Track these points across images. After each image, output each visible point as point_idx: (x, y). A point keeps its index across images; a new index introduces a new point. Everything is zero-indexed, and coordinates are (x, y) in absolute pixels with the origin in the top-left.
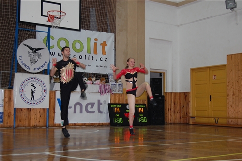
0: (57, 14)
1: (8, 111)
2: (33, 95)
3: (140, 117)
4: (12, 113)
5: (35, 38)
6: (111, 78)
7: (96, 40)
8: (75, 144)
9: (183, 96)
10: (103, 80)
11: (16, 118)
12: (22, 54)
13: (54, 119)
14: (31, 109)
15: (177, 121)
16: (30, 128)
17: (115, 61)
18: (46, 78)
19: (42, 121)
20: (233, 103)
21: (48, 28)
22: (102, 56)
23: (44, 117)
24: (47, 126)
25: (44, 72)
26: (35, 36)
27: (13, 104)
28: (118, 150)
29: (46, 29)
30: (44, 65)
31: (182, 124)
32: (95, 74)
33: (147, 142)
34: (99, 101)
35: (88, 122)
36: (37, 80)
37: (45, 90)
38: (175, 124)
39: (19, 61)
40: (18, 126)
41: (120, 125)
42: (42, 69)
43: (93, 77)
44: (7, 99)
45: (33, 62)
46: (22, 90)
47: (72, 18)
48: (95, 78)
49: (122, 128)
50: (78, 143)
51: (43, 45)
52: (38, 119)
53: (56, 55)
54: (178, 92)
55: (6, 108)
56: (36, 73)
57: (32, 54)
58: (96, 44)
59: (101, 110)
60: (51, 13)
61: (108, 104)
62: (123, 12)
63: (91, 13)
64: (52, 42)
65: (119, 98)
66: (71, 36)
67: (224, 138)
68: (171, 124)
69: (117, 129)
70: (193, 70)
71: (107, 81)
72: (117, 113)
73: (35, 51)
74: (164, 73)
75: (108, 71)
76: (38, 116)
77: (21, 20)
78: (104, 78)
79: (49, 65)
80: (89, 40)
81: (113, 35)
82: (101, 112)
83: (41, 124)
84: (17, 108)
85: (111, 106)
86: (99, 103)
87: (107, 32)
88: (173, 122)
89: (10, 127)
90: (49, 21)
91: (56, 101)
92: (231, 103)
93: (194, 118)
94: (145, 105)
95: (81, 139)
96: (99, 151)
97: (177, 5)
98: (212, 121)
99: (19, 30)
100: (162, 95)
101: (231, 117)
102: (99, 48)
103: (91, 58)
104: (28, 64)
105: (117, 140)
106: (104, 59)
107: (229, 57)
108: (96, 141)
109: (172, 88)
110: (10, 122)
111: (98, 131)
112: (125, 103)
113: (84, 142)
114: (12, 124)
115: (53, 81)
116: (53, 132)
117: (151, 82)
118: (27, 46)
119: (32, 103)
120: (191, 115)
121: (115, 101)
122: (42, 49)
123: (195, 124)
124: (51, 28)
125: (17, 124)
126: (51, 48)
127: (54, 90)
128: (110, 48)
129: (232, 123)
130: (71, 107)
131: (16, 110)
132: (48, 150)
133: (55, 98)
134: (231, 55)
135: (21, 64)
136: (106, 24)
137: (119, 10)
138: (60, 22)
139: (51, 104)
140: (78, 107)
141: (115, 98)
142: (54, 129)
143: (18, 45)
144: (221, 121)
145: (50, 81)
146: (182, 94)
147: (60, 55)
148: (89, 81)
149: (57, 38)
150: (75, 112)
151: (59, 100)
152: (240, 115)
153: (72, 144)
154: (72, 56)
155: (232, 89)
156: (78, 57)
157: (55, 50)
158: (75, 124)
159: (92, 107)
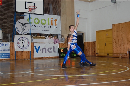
0: (33, 8)
1: (12, 53)
2: (23, 45)
3: (73, 54)
4: (14, 53)
5: (24, 19)
6: (59, 36)
7: (52, 19)
9: (93, 43)
10: (56, 37)
11: (15, 56)
12: (18, 26)
13: (33, 56)
14: (22, 51)
15: (90, 55)
16: (22, 60)
17: (61, 28)
18: (29, 37)
19: (28, 56)
20: (116, 46)
22: (55, 26)
23: (29, 55)
24: (30, 59)
25: (28, 34)
26: (24, 17)
27: (14, 49)
29: (29, 15)
30: (28, 31)
31: (92, 56)
32: (52, 34)
34: (54, 47)
35: (49, 57)
36: (25, 38)
37: (29, 43)
38: (89, 56)
39: (17, 30)
40: (17, 59)
42: (27, 33)
44: (11, 47)
45: (23, 30)
46: (18, 43)
47: (40, 9)
48: (52, 36)
50: (44, 67)
51: (27, 22)
52: (26, 56)
53: (34, 26)
54: (91, 42)
55: (11, 51)
56: (24, 35)
57: (22, 26)
58: (52, 21)
59: (55, 51)
60: (30, 7)
61: (58, 48)
62: (64, 5)
64: (31, 20)
65: (63, 45)
66: (41, 17)
68: (88, 56)
69: (62, 59)
70: (97, 32)
71: (57, 38)
72: (62, 52)
73: (24, 25)
74: (84, 33)
75: (59, 33)
76: (26, 55)
77: (16, 11)
78: (56, 36)
79: (30, 31)
80: (48, 19)
81: (60, 16)
82: (55, 52)
83: (27, 58)
84: (16, 51)
85: (60, 49)
87: (57, 15)
88: (88, 55)
89: (13, 59)
90: (29, 11)
91: (34, 47)
92: (115, 47)
93: (98, 53)
98: (106, 55)
99: (16, 15)
100: (83, 43)
101: (115, 53)
102: (54, 22)
103: (50, 27)
104: (21, 31)
106: (56, 27)
108: (53, 66)
109: (88, 40)
110: (13, 57)
111: (53, 61)
112: (66, 47)
113: (47, 66)
114: (14, 58)
115: (32, 38)
116: (33, 62)
118: (20, 22)
119: (23, 48)
120: (97, 52)
121: (61, 47)
122: (27, 24)
123: (98, 56)
124: (31, 14)
125: (16, 58)
126: (31, 23)
127: (33, 42)
128: (58, 22)
129: (115, 55)
130: (41, 50)
131: (16, 52)
132: (30, 70)
133: (33, 46)
134: (114, 24)
135: (17, 31)
137: (63, 5)
138: (34, 11)
139: (32, 49)
140: (44, 50)
142: (33, 60)
143: (16, 22)
144: (110, 55)
145: (31, 38)
146: (92, 43)
147: (35, 26)
148: (49, 38)
149: (34, 18)
150: (43, 52)
151: (35, 47)
152: (118, 52)
153: (42, 67)
154: (41, 27)
155: (115, 40)
156: (44, 27)
157: (33, 24)
158: (43, 58)
159: (51, 50)
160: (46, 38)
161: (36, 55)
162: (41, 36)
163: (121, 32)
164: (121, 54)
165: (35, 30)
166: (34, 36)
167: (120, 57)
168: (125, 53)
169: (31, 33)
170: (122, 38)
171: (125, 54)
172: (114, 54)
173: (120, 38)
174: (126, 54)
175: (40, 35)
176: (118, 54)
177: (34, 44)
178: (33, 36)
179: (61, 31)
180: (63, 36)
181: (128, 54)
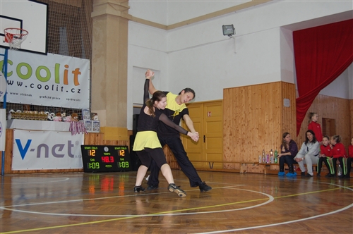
0: (17, 33)
3: (121, 162)
6: (86, 115)
7: (67, 66)
8: (38, 195)
10: (75, 116)
13: (11, 165)
17: (90, 94)
20: (230, 144)
21: (4, 50)
22: (74, 87)
24: (3, 174)
28: (93, 202)
32: (65, 109)
33: (128, 192)
34: (69, 142)
35: (55, 169)
41: (96, 171)
43: (62, 113)
47: (36, 37)
48: (64, 113)
49: (98, 174)
50: (42, 194)
53: (15, 84)
58: (66, 72)
59: (72, 154)
60: (9, 31)
61: (82, 146)
62: (102, 33)
63: (61, 33)
64: (10, 68)
65: (95, 139)
66: (35, 61)
67: (220, 186)
69: (92, 176)
71: (80, 118)
72: (92, 157)
75: (83, 104)
78: (76, 114)
79: (5, 97)
80: (57, 66)
81: (88, 61)
82: (72, 156)
85: (85, 148)
86: (70, 145)
87: (81, 57)
90: (6, 41)
91: (15, 141)
92: (228, 145)
94: (127, 147)
95: (46, 189)
96: (69, 204)
97: (166, 28)
98: (206, 165)
101: (228, 161)
102: (71, 77)
103: (60, 89)
105: (92, 189)
106: (76, 90)
107: (226, 91)
108: (66, 192)
111: (68, 179)
112: (102, 144)
113: (50, 193)
115: (10, 117)
116: (10, 181)
117: (134, 119)
121: (89, 142)
124: (9, 50)
126: (8, 75)
127: (11, 128)
128: (84, 77)
129: (229, 168)
130: (32, 150)
132: (2, 203)
133: (12, 139)
134: (229, 89)
136: (80, 48)
138: (21, 43)
139: (8, 145)
140: (43, 149)
141: (90, 138)
142: (11, 177)
144: (216, 166)
145: (7, 117)
147: (20, 84)
148: (57, 118)
149: (16, 63)
150: (39, 156)
151: (18, 141)
152: (238, 159)
153: (35, 195)
154: (35, 86)
155: (229, 128)
156: (43, 87)
157: (14, 77)
158: (38, 172)
159: (60, 150)
160: (49, 117)
161: (18, 163)
162: (36, 112)
163: (244, 107)
164: (244, 165)
165: (19, 94)
166: (15, 111)
167: (242, 171)
168: (255, 161)
169: (8, 103)
170: (246, 125)
171: (255, 163)
172: (227, 164)
173: (243, 123)
174: (258, 164)
175: (32, 108)
176: (237, 165)
177: (16, 132)
178: (12, 111)
179: (90, 100)
180: (96, 114)
181: (261, 164)
